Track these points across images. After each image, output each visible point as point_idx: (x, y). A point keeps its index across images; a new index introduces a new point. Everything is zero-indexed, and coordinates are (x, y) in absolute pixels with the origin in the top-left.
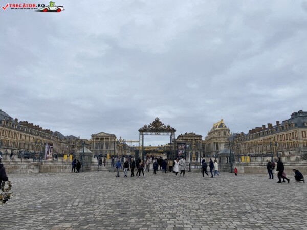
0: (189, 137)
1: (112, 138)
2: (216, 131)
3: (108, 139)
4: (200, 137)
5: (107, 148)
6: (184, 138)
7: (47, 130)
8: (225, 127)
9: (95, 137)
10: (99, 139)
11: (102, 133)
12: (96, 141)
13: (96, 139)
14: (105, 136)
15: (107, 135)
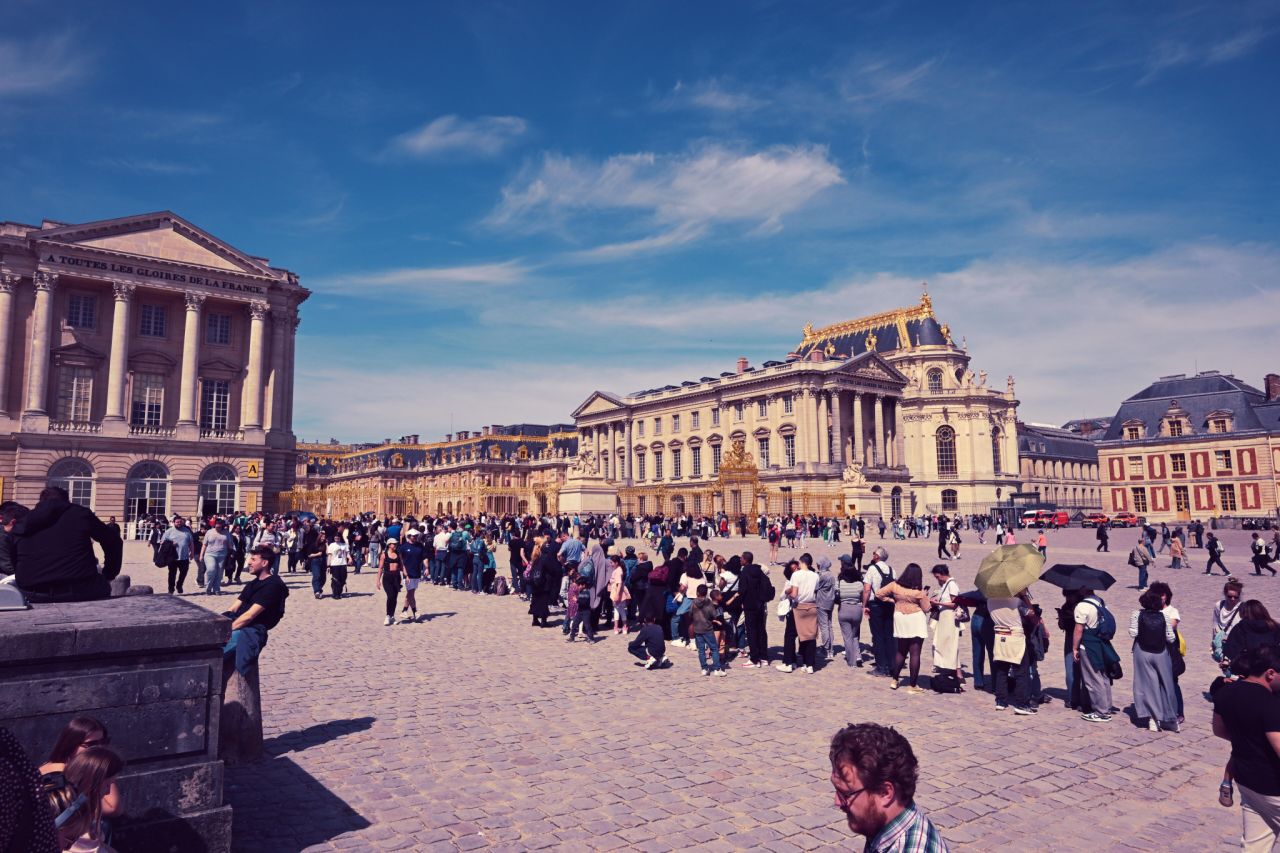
1: (281, 306)
3: (240, 311)
5: (210, 418)
10: (98, 306)
11: (166, 229)
12: (54, 321)
13: (63, 286)
14: (198, 275)
15: (230, 267)
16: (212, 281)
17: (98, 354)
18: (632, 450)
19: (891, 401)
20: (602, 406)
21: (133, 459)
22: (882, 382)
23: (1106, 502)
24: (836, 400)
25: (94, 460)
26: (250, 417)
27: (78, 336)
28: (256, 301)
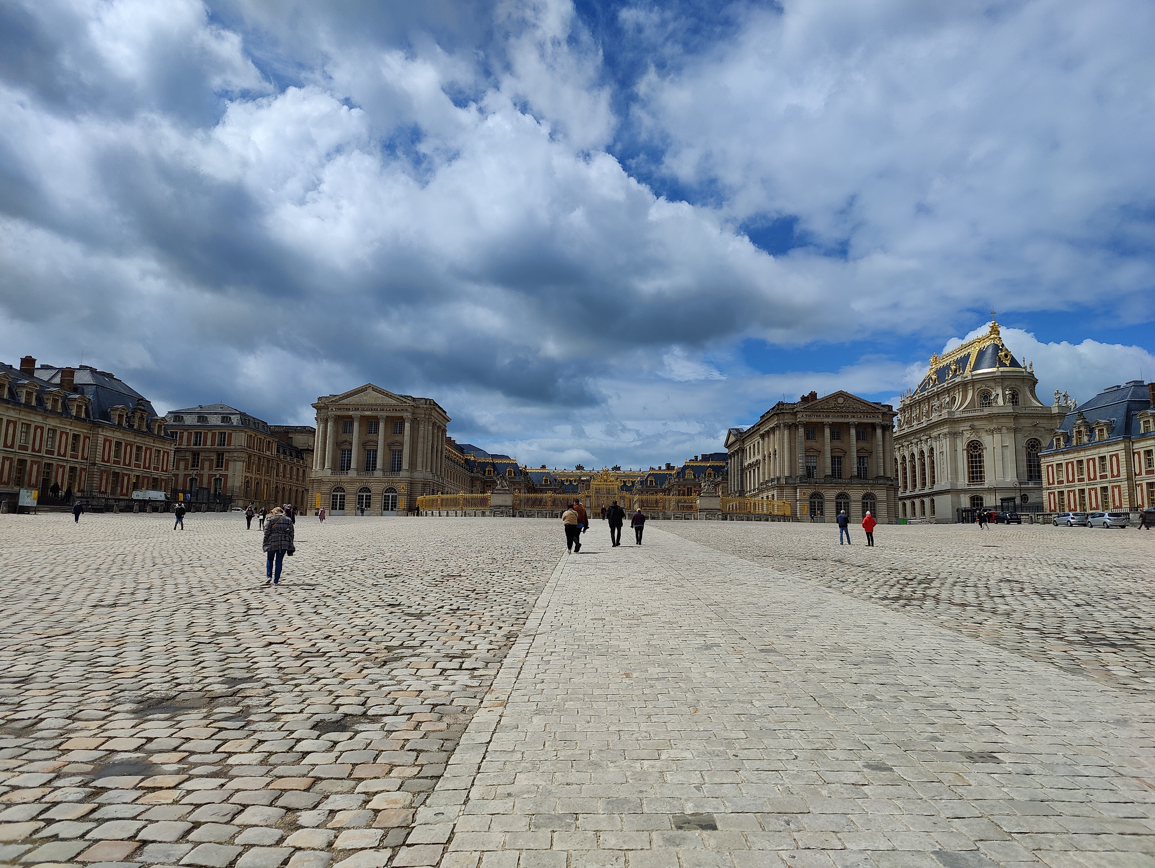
2: (964, 385)
3: (402, 420)
4: (888, 412)
5: (395, 466)
6: (801, 418)
8: (1014, 363)
9: (333, 413)
10: (352, 424)
11: (370, 390)
12: (336, 432)
13: (338, 419)
14: (383, 407)
15: (394, 402)
16: (388, 409)
17: (351, 444)
18: (743, 470)
19: (873, 426)
20: (732, 439)
21: (358, 485)
22: (854, 413)
23: (1046, 504)
24: (801, 430)
25: (345, 486)
26: (405, 465)
27: (345, 437)
28: (407, 415)
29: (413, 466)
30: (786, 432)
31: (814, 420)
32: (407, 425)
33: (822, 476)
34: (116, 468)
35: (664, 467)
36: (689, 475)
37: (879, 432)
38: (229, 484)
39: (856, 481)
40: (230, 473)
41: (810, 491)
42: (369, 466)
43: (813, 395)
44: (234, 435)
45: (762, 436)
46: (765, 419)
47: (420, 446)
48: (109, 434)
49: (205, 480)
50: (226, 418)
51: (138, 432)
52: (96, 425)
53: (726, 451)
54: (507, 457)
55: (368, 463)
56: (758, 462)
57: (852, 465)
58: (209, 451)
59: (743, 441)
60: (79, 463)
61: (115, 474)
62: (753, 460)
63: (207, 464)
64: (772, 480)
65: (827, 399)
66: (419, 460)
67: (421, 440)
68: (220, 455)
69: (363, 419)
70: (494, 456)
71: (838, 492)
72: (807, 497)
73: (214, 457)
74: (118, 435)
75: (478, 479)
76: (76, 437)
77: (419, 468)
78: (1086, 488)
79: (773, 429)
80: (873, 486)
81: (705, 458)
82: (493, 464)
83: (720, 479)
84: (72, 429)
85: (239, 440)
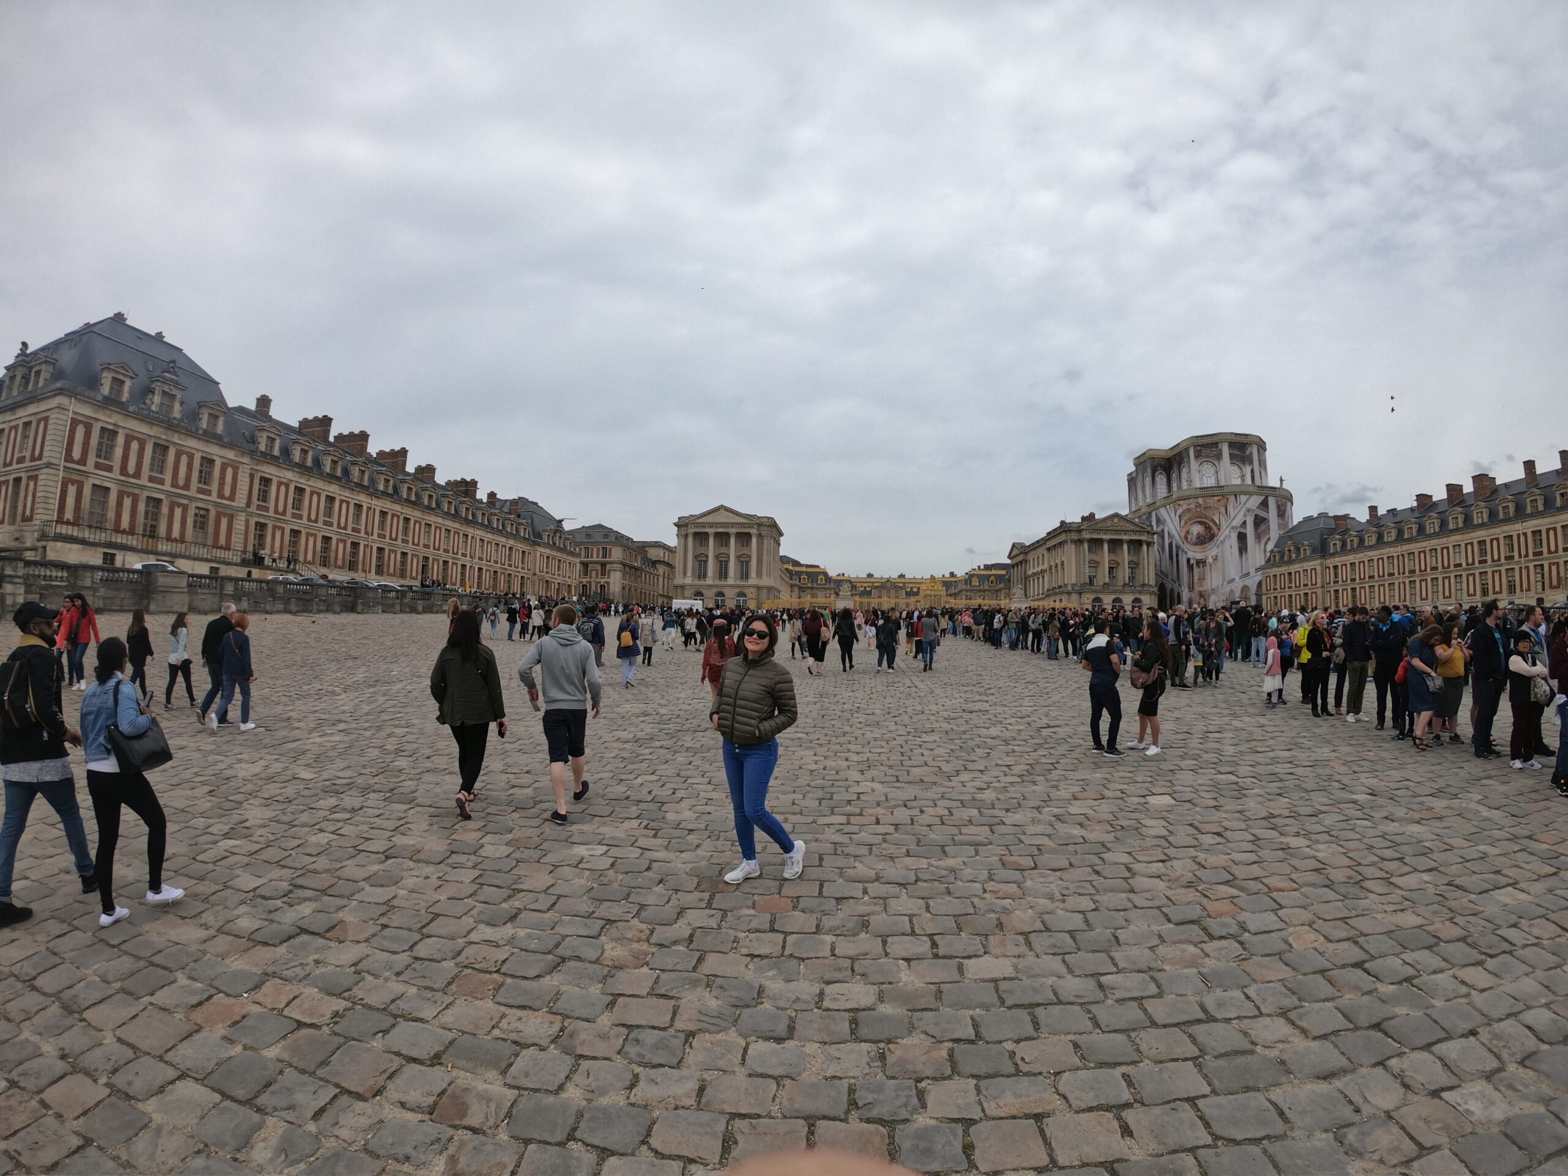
0: (1106, 531)
1: (765, 531)
3: (749, 535)
5: (745, 575)
6: (1087, 535)
7: (463, 482)
9: (691, 530)
10: (707, 539)
11: (722, 511)
12: (694, 546)
13: (696, 534)
14: (733, 525)
15: (742, 520)
16: (738, 526)
17: (707, 556)
18: (1027, 578)
19: (1139, 543)
20: (1015, 552)
21: (715, 590)
22: (1126, 532)
23: (1264, 606)
24: (1086, 545)
25: (704, 592)
26: (753, 574)
27: (702, 550)
28: (753, 531)
29: (759, 574)
30: (1073, 546)
31: (1095, 536)
32: (754, 540)
33: (1101, 583)
34: (548, 577)
35: (947, 575)
36: (975, 582)
37: (1145, 547)
38: (611, 590)
39: (1127, 589)
40: (611, 581)
41: (1092, 596)
42: (723, 574)
43: (1092, 515)
44: (614, 550)
45: (1049, 549)
46: (1052, 535)
47: (765, 557)
48: (542, 550)
49: (593, 587)
50: (606, 536)
51: (559, 549)
52: (535, 544)
53: (1009, 561)
54: (818, 567)
55: (721, 572)
56: (1043, 571)
57: (1124, 573)
58: (596, 563)
59: (1026, 553)
60: (524, 573)
61: (547, 581)
62: (1037, 569)
63: (594, 573)
64: (1060, 587)
65: (1105, 519)
66: (764, 569)
67: (765, 552)
68: (603, 565)
69: (717, 534)
70: (808, 566)
71: (1114, 597)
72: (1090, 601)
73: (599, 567)
74: (547, 551)
75: (795, 585)
76: (524, 552)
77: (764, 577)
78: (1294, 594)
79: (1060, 544)
80: (1140, 592)
81: (987, 567)
82: (807, 573)
83: (1002, 586)
84: (522, 547)
85: (617, 554)
